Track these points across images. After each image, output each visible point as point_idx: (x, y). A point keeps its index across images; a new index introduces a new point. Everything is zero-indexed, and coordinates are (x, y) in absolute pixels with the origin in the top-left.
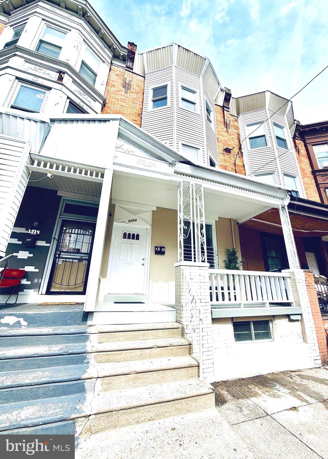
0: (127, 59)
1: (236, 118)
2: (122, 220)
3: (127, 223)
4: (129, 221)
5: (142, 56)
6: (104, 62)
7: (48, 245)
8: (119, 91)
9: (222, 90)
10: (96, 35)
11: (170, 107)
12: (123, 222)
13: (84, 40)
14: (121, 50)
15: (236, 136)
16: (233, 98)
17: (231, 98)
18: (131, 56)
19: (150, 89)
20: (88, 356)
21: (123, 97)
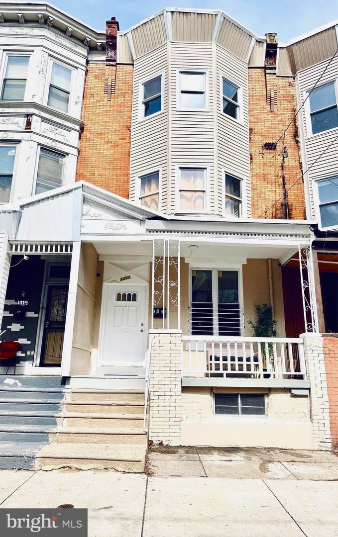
0: (107, 48)
1: (291, 80)
2: (112, 279)
3: (118, 282)
4: (122, 279)
5: (126, 38)
6: (77, 68)
7: (37, 315)
8: (99, 101)
9: (259, 42)
10: (63, 37)
11: (163, 113)
12: (114, 281)
13: (50, 55)
14: (97, 39)
15: (288, 116)
16: (280, 48)
17: (278, 49)
18: (112, 42)
19: (140, 84)
20: (61, 406)
21: (105, 109)
